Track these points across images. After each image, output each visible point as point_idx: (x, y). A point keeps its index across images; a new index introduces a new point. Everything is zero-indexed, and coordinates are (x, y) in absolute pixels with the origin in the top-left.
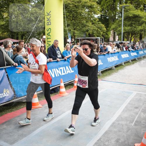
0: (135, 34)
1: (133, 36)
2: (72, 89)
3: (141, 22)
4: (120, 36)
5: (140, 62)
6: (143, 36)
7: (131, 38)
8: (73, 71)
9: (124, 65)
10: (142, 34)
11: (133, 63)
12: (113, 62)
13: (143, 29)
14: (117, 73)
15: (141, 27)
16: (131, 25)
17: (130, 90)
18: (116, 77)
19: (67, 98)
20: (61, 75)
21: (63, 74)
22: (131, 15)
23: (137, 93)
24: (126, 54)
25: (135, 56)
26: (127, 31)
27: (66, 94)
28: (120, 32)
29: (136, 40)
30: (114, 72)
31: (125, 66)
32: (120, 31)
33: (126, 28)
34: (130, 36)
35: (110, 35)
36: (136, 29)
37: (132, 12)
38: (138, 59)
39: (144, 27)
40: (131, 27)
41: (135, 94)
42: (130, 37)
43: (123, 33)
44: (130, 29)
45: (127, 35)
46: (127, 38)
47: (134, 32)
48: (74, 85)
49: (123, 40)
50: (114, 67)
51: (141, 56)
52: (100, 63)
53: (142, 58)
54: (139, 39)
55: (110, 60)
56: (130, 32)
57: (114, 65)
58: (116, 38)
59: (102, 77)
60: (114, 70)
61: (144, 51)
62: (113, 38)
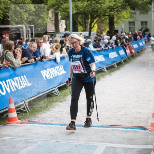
0: (99, 16)
1: (95, 21)
5: (111, 75)
6: (115, 20)
7: (91, 25)
10: (113, 15)
12: (55, 78)
13: (114, 5)
14: (64, 103)
15: (110, 2)
17: (93, 141)
18: (60, 111)
23: (107, 147)
25: (101, 63)
26: (81, 10)
29: (103, 29)
30: (57, 101)
32: (66, 10)
33: (80, 4)
34: (90, 20)
35: (48, 20)
36: (99, 6)
38: (107, 68)
40: (89, 2)
41: (103, 148)
42: (89, 22)
44: (86, 6)
45: (82, 18)
46: (84, 25)
47: (97, 12)
49: (75, 29)
50: (57, 90)
51: (114, 62)
52: (24, 83)
53: (115, 67)
54: (108, 26)
55: (47, 76)
56: (87, 13)
57: (57, 86)
58: (60, 26)
59: (31, 114)
60: (57, 96)
61: (119, 51)
62: (54, 25)
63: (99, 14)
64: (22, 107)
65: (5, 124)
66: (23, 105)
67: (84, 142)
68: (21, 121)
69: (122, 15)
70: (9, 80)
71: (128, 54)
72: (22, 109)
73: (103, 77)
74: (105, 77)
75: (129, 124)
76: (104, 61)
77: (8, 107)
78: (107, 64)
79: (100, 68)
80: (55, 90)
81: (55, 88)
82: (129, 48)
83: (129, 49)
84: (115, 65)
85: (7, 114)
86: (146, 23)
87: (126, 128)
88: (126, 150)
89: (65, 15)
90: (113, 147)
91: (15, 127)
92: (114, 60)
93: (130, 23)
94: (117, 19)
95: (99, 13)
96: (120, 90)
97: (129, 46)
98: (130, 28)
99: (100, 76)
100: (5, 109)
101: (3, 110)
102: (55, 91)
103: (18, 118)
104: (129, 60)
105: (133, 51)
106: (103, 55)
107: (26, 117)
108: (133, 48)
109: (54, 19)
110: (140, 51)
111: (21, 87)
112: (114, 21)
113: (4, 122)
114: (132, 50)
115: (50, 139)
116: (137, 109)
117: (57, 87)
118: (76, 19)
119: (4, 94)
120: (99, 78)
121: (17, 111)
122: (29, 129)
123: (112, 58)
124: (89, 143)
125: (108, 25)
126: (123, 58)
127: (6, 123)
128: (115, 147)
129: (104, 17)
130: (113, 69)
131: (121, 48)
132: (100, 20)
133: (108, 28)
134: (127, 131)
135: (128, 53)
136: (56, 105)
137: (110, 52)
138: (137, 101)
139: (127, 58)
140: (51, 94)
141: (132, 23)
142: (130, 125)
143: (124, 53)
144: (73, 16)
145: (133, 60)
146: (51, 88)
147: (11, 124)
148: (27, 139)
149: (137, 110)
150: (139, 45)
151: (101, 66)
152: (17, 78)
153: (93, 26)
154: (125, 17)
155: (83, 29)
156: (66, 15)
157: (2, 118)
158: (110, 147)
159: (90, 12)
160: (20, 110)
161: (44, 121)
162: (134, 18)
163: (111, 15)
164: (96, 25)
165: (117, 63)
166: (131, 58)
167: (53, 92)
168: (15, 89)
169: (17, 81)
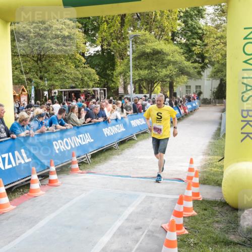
2: (26, 195)
3: (165, 62)
7: (151, 89)
8: (30, 160)
9: (136, 138)
12: (115, 135)
13: (170, 73)
15: (166, 71)
16: (149, 67)
19: (10, 217)
20: (3, 169)
21: (8, 167)
22: (148, 51)
23: (146, 196)
24: (139, 119)
26: (143, 77)
27: (12, 207)
30: (115, 154)
31: (137, 141)
33: (142, 72)
36: (158, 74)
37: (150, 44)
39: (171, 70)
40: (149, 71)
44: (147, 74)
46: (147, 89)
47: (156, 79)
48: (29, 188)
50: (116, 145)
52: (88, 139)
55: (108, 133)
57: (116, 141)
59: (92, 165)
60: (116, 149)
64: (84, 159)
66: (85, 157)
68: (82, 171)
71: (182, 114)
72: (84, 161)
81: (114, 143)
83: (183, 109)
86: (200, 86)
97: (183, 106)
98: (187, 91)
103: (79, 169)
104: (183, 119)
105: (187, 111)
107: (87, 168)
108: (187, 108)
110: (193, 110)
111: (84, 143)
117: (116, 143)
119: (69, 148)
121: (78, 163)
131: (176, 108)
135: (182, 112)
139: (181, 116)
140: (111, 148)
141: (188, 87)
143: (178, 112)
145: (187, 118)
150: (192, 105)
152: (81, 136)
166: (185, 117)
167: (113, 146)
168: (79, 145)
169: (81, 138)
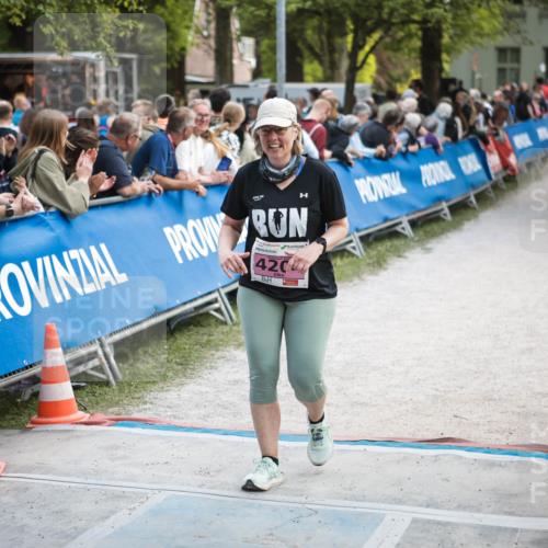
0: (386, 25)
1: (371, 40)
4: (265, 43)
5: (428, 250)
6: (446, 40)
7: (353, 55)
10: (439, 22)
11: (379, 263)
17: (364, 499)
18: (236, 382)
23: (414, 521)
25: (391, 201)
28: (263, 13)
29: (396, 73)
30: (226, 344)
34: (350, 38)
35: (190, 37)
38: (413, 224)
41: (402, 527)
42: (349, 46)
43: (290, 18)
45: (319, 30)
46: (326, 58)
47: (379, 7)
49: (295, 74)
50: (222, 302)
51: (439, 200)
52: (103, 272)
53: (444, 220)
54: (418, 61)
55: (188, 247)
56: (342, 10)
57: (223, 287)
58: (235, 61)
59: (126, 391)
60: (226, 323)
61: (461, 160)
62: (212, 53)
63: (385, 16)
64: (91, 364)
65: (29, 425)
66: (93, 355)
67: (328, 502)
68: (88, 415)
69: (470, 23)
70: (46, 259)
71: (492, 172)
72: (92, 369)
73: (400, 256)
74: (405, 257)
75: (499, 436)
76: (402, 195)
77: (39, 363)
78: (413, 207)
79: (386, 220)
80: (216, 301)
81: (216, 295)
82: (497, 148)
83: (495, 152)
84: (442, 210)
85: (35, 388)
87: (488, 450)
88: (487, 533)
89: (259, 19)
90: (439, 523)
91: (68, 439)
92: (440, 192)
93: (502, 51)
94: (451, 38)
95: (386, 10)
96: (463, 308)
97: (497, 139)
98: (501, 71)
99: (387, 250)
100: (27, 368)
101: (18, 371)
102: (216, 305)
103: (75, 404)
104: (496, 195)
105: (512, 159)
106: (398, 174)
107: (107, 400)
108: (513, 149)
109: (213, 32)
111: (89, 289)
112: (440, 45)
113: (24, 419)
114: (508, 155)
115: (200, 486)
116: (530, 379)
117: (223, 292)
118: (296, 35)
119: (24, 311)
120: (385, 261)
121: (73, 379)
122: (117, 448)
123: (435, 183)
124: (347, 503)
125: (416, 58)
126: (473, 186)
127: (33, 423)
128: (448, 523)
129: (402, 30)
130: (435, 227)
131: (468, 146)
132: (388, 40)
133: (419, 69)
134: (492, 464)
135: (494, 168)
136: (218, 358)
137: (427, 163)
138: (530, 350)
139: (488, 185)
140: (201, 315)
141: (508, 54)
142: (503, 441)
143: (478, 167)
144: (287, 22)
145: (512, 192)
146: (200, 293)
147: (50, 427)
148: (113, 483)
149: (530, 382)
150: (534, 136)
151: (391, 215)
152: (74, 254)
153: (364, 62)
154: (482, 28)
155: (324, 72)
156: (259, 16)
157: (16, 404)
158: (429, 522)
159: (353, 8)
160: (84, 373)
161: (175, 417)
162: (519, 32)
163: (434, 20)
164: (372, 59)
165: (451, 203)
166: (504, 186)
167: (211, 309)
168: (68, 297)
169: (74, 262)
